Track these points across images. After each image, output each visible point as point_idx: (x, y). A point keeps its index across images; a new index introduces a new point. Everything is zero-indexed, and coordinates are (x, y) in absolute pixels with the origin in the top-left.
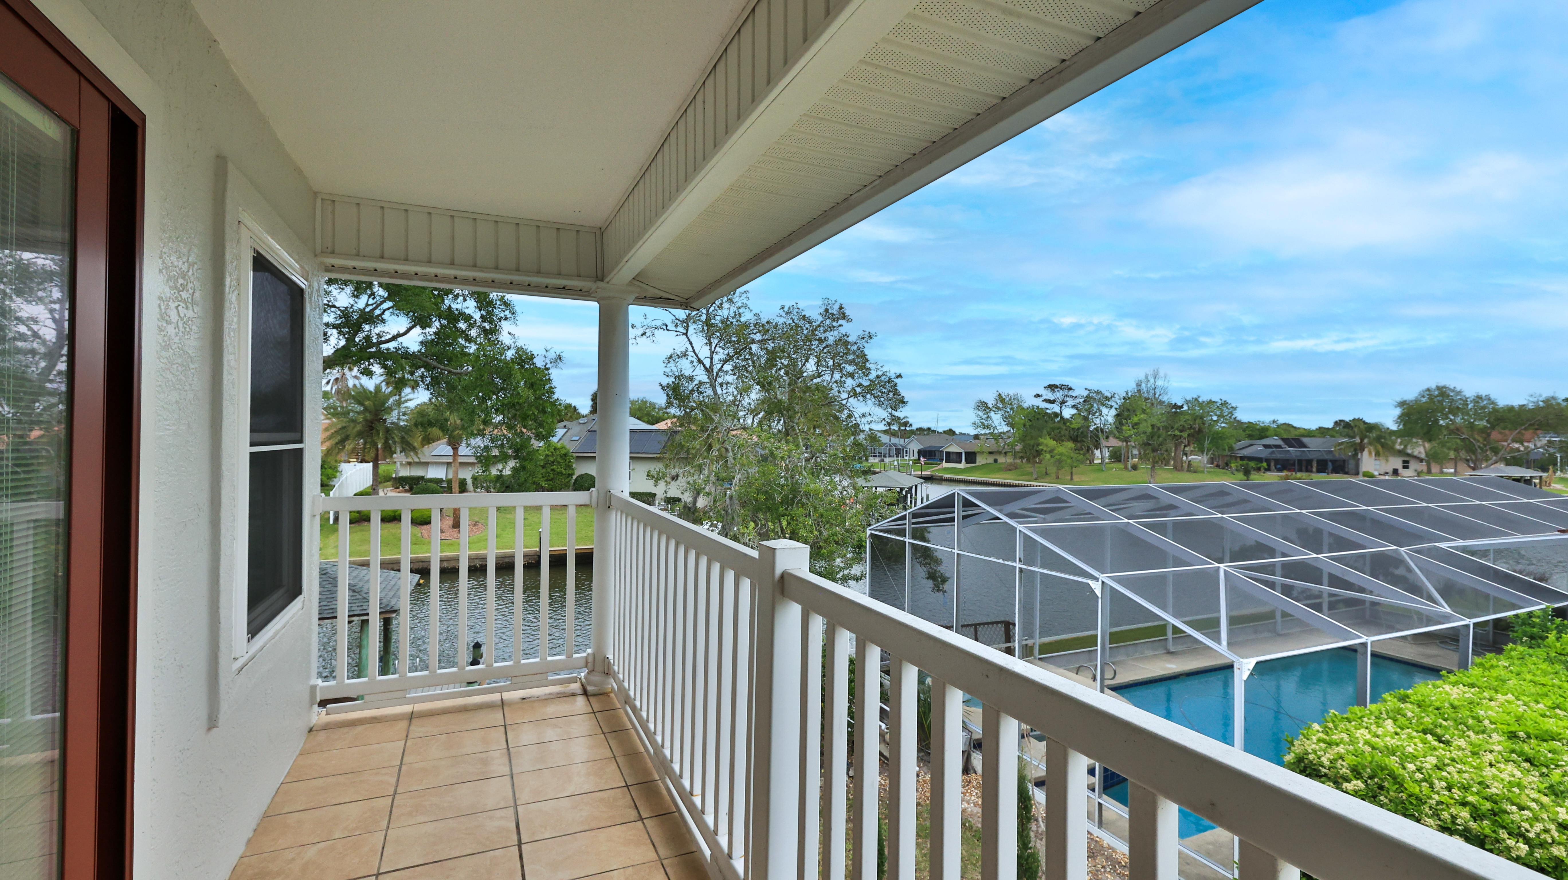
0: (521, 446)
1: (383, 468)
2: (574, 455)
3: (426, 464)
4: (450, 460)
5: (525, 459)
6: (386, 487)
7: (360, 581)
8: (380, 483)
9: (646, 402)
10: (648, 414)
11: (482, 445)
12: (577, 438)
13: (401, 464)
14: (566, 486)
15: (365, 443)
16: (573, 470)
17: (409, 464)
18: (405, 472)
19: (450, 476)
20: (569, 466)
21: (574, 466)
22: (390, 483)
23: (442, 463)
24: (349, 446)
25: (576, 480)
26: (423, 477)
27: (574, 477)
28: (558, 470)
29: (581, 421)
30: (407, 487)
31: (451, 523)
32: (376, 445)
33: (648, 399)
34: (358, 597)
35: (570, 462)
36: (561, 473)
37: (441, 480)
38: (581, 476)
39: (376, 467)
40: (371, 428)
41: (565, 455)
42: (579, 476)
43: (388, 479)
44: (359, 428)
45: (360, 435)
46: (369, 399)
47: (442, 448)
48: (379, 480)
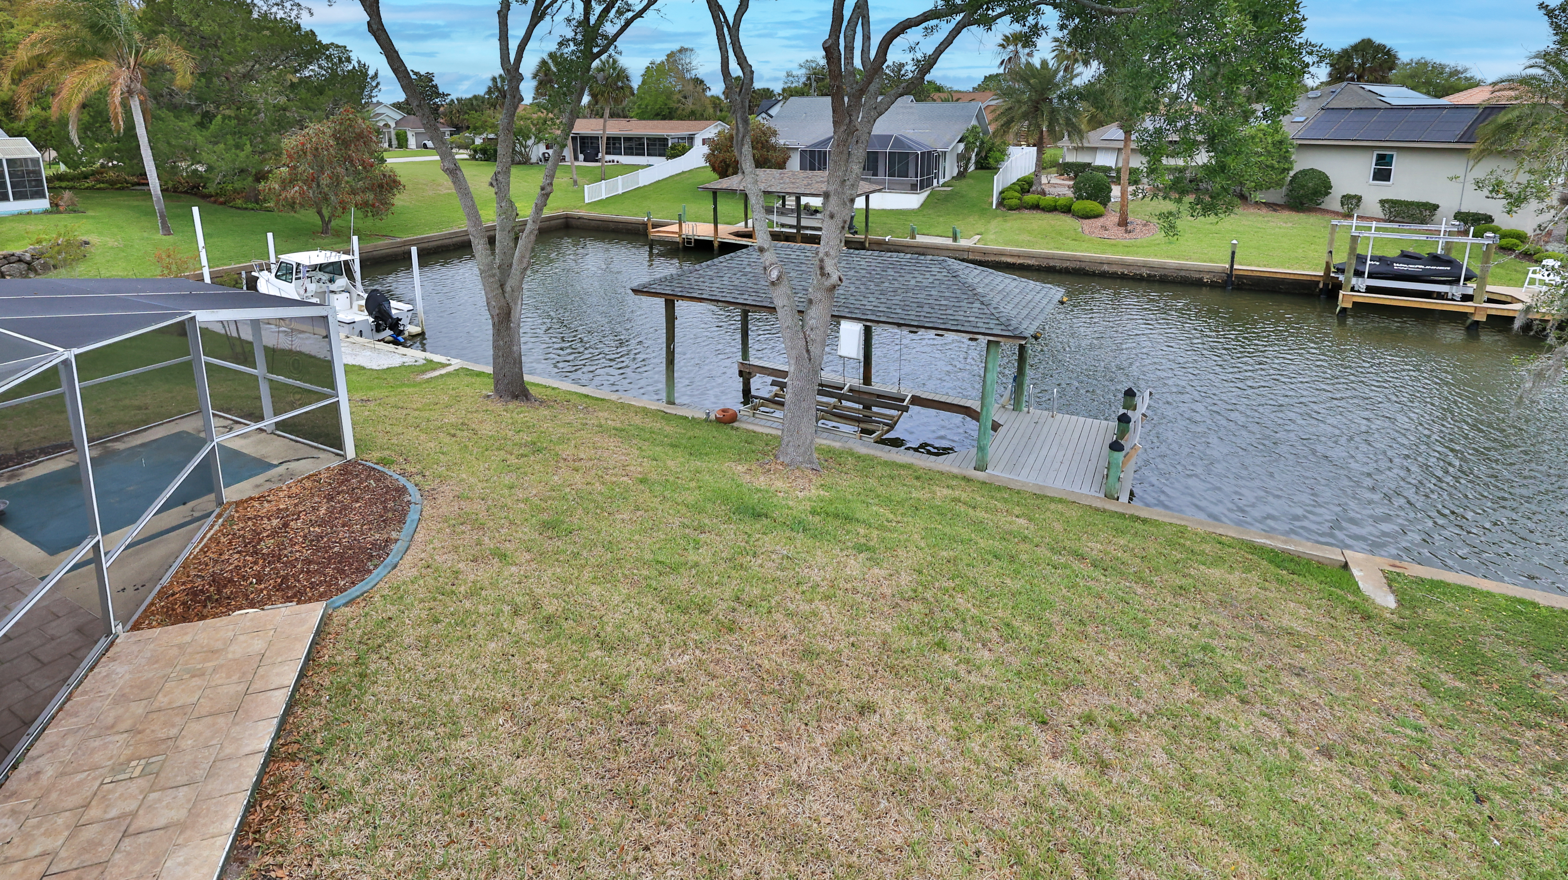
0: (1221, 130)
1: (1050, 153)
2: (1295, 142)
3: (1094, 149)
4: (1121, 145)
5: (1225, 152)
6: (1050, 173)
7: (991, 290)
8: (1044, 168)
9: (1426, 64)
10: (1428, 83)
11: (1151, 128)
12: (1302, 119)
13: (1068, 149)
14: (1277, 185)
15: (1030, 125)
16: (1291, 163)
17: (1076, 149)
18: (1071, 158)
19: (1120, 165)
20: (1286, 158)
21: (1293, 157)
22: (1055, 169)
23: (1113, 149)
24: (1015, 128)
25: (1295, 177)
26: (1090, 164)
27: (1292, 173)
28: (1268, 163)
29: (1311, 94)
30: (1072, 175)
31: (1116, 220)
32: (1039, 127)
33: (1428, 59)
34: (986, 311)
35: (1287, 151)
36: (1273, 168)
37: (1110, 169)
38: (1304, 172)
39: (1040, 152)
40: (1037, 109)
41: (1281, 142)
42: (1301, 172)
43: (1055, 164)
44: (1024, 108)
45: (1025, 116)
46: (1034, 77)
47: (1114, 132)
48: (1041, 166)
